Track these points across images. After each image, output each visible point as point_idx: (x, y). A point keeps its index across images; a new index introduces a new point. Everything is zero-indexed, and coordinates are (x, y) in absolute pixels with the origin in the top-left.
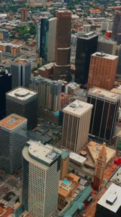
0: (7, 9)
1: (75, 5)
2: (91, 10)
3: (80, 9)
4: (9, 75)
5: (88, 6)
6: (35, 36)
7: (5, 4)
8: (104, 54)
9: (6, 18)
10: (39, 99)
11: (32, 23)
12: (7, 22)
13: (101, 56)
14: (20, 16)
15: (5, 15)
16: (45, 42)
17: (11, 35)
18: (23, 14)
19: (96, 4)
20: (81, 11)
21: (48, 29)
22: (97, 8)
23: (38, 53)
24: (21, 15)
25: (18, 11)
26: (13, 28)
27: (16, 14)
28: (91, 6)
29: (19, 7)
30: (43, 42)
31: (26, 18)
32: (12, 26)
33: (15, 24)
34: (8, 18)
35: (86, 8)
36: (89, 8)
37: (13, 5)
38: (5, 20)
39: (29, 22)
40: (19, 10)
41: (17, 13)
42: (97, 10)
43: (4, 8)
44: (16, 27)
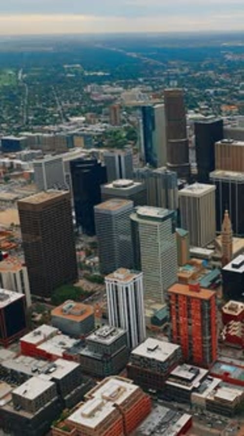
0: (84, 111)
1: (199, 102)
2: (224, 108)
3: (207, 107)
4: (103, 165)
5: (218, 103)
6: (136, 142)
7: (78, 104)
8: (231, 140)
9: (84, 122)
10: (147, 191)
11: (129, 127)
12: (86, 126)
13: (229, 143)
14: (108, 119)
15: (83, 119)
16: (152, 145)
17: (96, 143)
18: (113, 116)
19: (232, 99)
20: (207, 109)
21: (154, 128)
22: (233, 105)
23: (144, 161)
24: (110, 117)
25: (103, 113)
26: (98, 134)
27: (100, 117)
28: (224, 102)
29: (104, 107)
30: (149, 146)
31: (118, 121)
32: (97, 132)
33: (101, 128)
34: (87, 122)
35: (216, 105)
36: (219, 105)
37: (93, 106)
38: (83, 125)
39: (124, 125)
40: (105, 111)
41: (102, 116)
42: (233, 107)
43: (77, 109)
44: (103, 132)
